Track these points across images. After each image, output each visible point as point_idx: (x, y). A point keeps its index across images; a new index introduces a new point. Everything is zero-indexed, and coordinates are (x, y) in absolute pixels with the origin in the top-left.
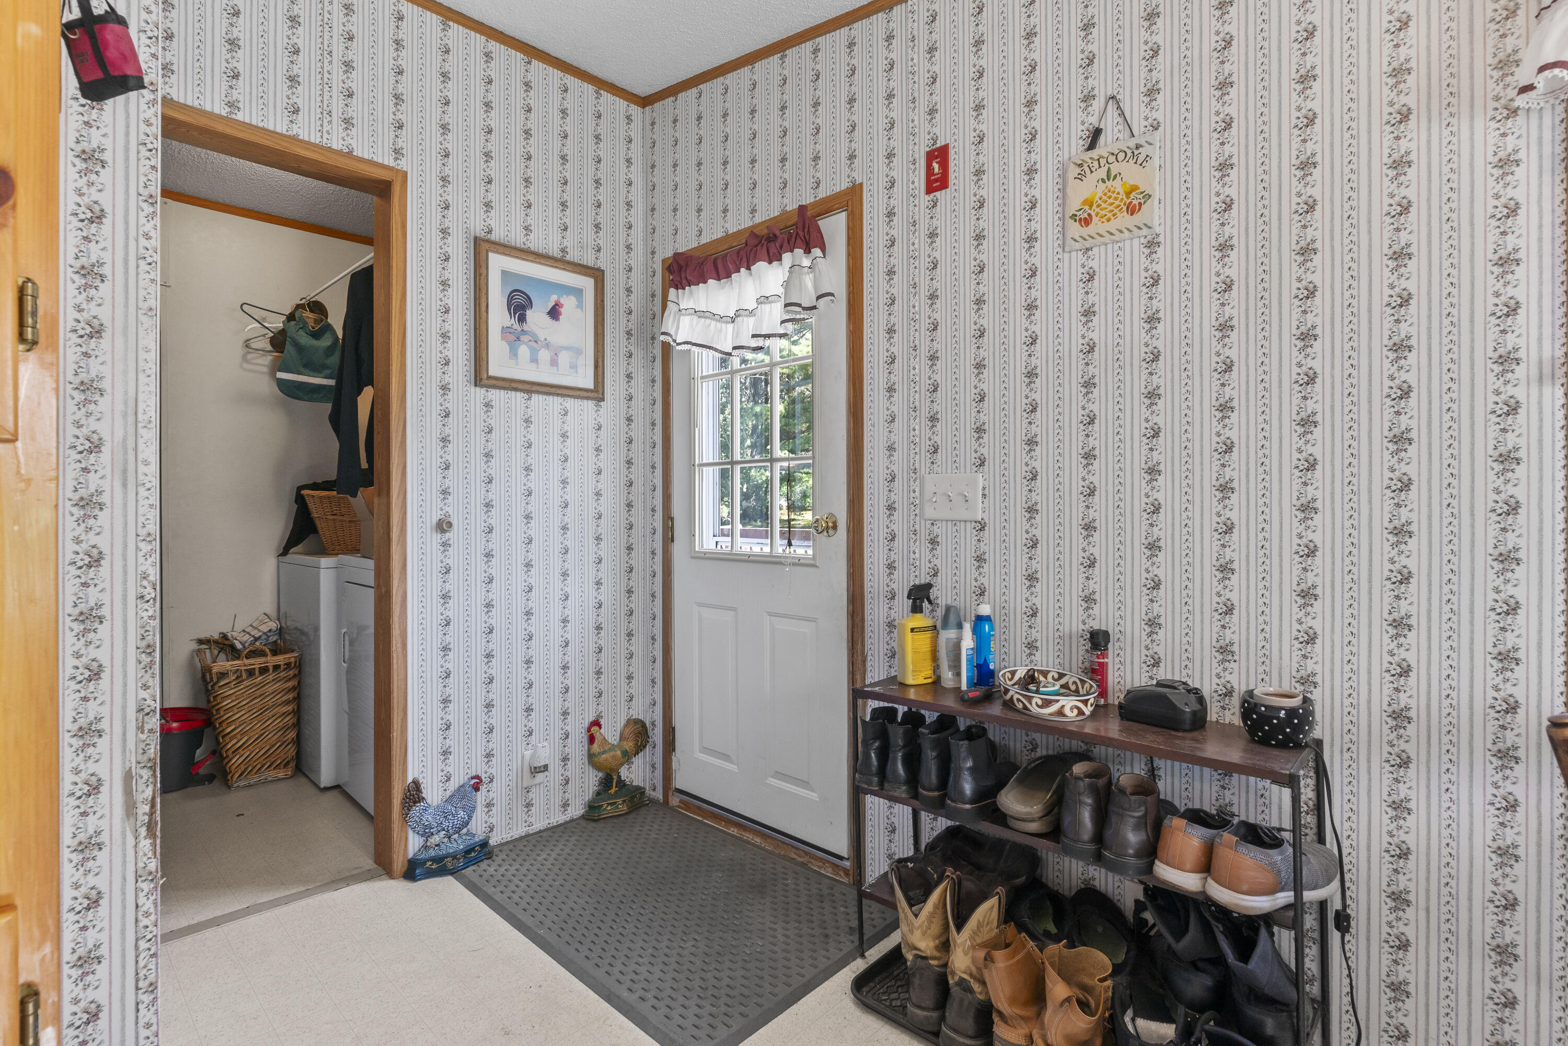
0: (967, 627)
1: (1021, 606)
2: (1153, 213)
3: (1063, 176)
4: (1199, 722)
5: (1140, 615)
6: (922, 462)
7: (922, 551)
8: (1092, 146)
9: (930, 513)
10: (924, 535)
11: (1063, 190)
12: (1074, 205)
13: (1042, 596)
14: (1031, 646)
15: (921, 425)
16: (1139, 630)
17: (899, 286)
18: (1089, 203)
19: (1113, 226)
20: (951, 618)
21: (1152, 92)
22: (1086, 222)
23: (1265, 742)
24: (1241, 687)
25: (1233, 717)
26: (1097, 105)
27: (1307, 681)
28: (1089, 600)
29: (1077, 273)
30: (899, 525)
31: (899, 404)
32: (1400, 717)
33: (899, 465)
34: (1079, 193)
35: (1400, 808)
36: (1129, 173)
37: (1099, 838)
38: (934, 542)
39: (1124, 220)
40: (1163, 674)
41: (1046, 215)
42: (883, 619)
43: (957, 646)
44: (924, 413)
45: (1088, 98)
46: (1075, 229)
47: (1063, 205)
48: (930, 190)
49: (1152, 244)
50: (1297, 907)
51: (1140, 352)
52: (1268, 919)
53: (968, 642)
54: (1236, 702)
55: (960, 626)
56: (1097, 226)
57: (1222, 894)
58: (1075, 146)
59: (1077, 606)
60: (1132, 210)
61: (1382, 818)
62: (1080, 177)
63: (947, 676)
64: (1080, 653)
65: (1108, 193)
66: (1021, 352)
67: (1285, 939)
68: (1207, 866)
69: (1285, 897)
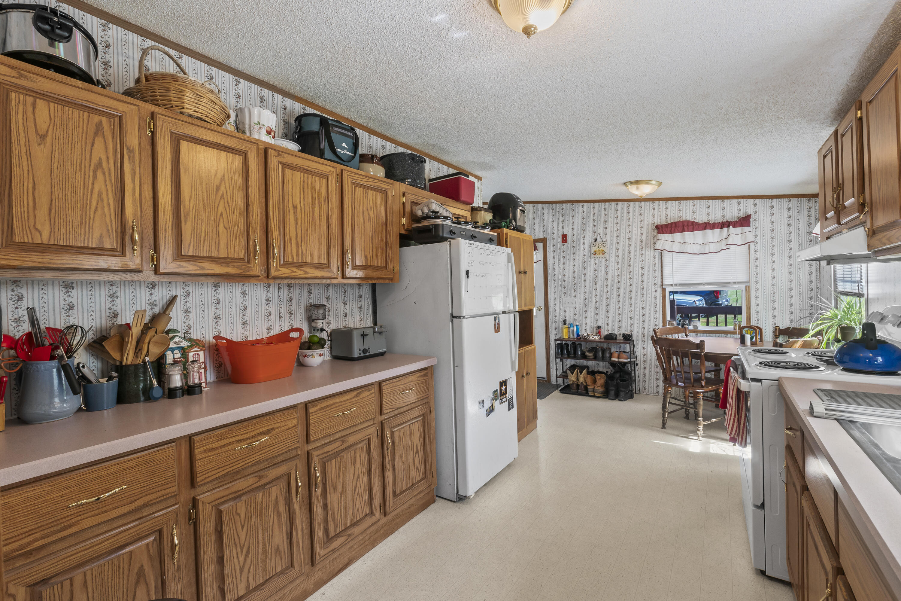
0: (575, 327)
1: (584, 323)
2: (606, 255)
3: (590, 245)
4: (616, 338)
5: (606, 323)
6: (562, 296)
7: (563, 313)
8: (595, 241)
9: (564, 305)
10: (563, 310)
11: (590, 248)
12: (592, 251)
13: (588, 321)
14: (586, 330)
15: (562, 288)
16: (606, 325)
17: (556, 260)
18: (595, 251)
19: (600, 256)
20: (571, 325)
21: (606, 235)
22: (595, 255)
23: (626, 340)
24: (622, 333)
25: (621, 338)
26: (596, 234)
27: (631, 331)
28: (597, 321)
29: (593, 263)
30: (557, 308)
31: (556, 284)
32: (644, 335)
33: (557, 296)
34: (594, 249)
35: (644, 348)
36: (602, 248)
37: (603, 356)
38: (565, 311)
39: (601, 255)
40: (609, 332)
41: (587, 252)
42: (554, 327)
43: (573, 331)
44: (563, 286)
45: (595, 233)
46: (593, 255)
47: (591, 250)
48: (563, 242)
49: (606, 260)
50: (631, 361)
51: (605, 278)
52: (627, 363)
53: (575, 330)
54: (621, 336)
55: (573, 327)
56: (596, 256)
57: (621, 360)
58: (592, 240)
59: (595, 322)
60: (603, 254)
61: (642, 349)
62: (594, 247)
63: (572, 336)
64: (595, 330)
65: (599, 250)
66: (583, 276)
67: (629, 366)
68: (618, 358)
69: (629, 360)
